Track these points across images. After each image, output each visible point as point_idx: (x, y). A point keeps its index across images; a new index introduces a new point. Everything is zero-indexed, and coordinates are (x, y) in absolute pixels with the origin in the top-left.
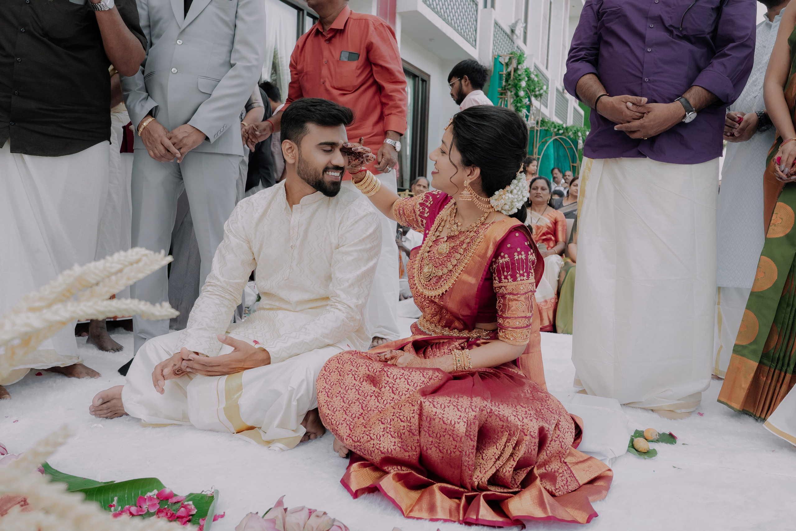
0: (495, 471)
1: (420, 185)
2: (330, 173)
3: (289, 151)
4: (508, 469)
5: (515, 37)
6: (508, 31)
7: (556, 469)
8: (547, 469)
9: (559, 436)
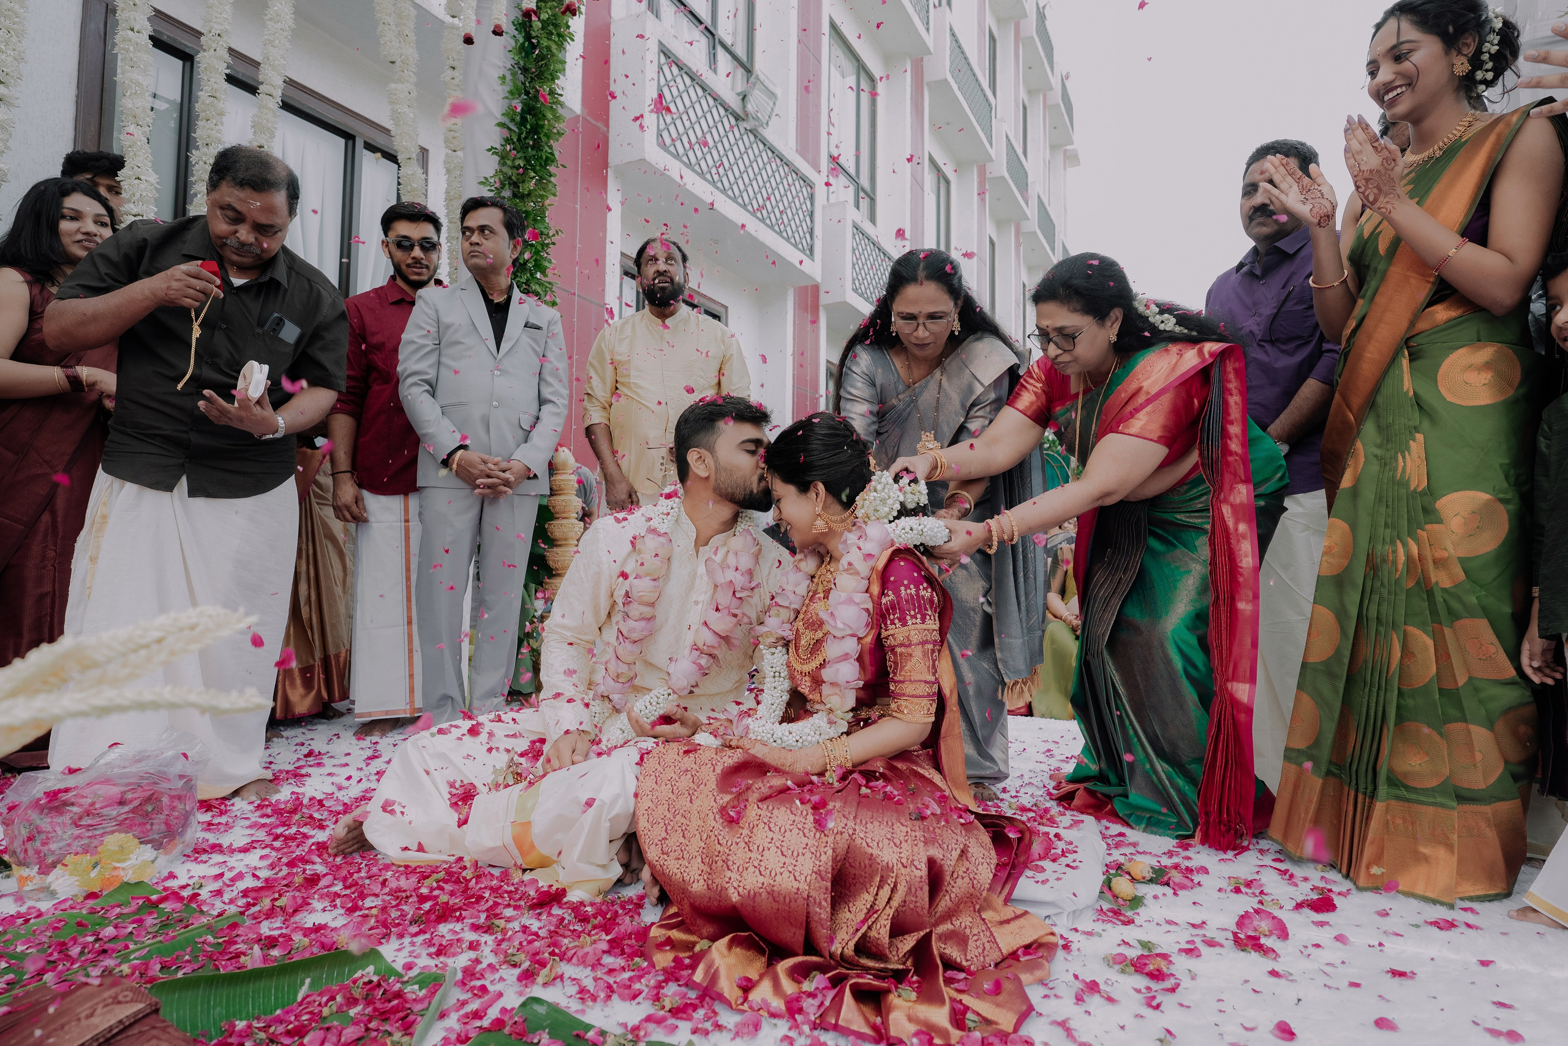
3: (699, 462)
7: (968, 923)
8: (955, 923)
9: (968, 870)
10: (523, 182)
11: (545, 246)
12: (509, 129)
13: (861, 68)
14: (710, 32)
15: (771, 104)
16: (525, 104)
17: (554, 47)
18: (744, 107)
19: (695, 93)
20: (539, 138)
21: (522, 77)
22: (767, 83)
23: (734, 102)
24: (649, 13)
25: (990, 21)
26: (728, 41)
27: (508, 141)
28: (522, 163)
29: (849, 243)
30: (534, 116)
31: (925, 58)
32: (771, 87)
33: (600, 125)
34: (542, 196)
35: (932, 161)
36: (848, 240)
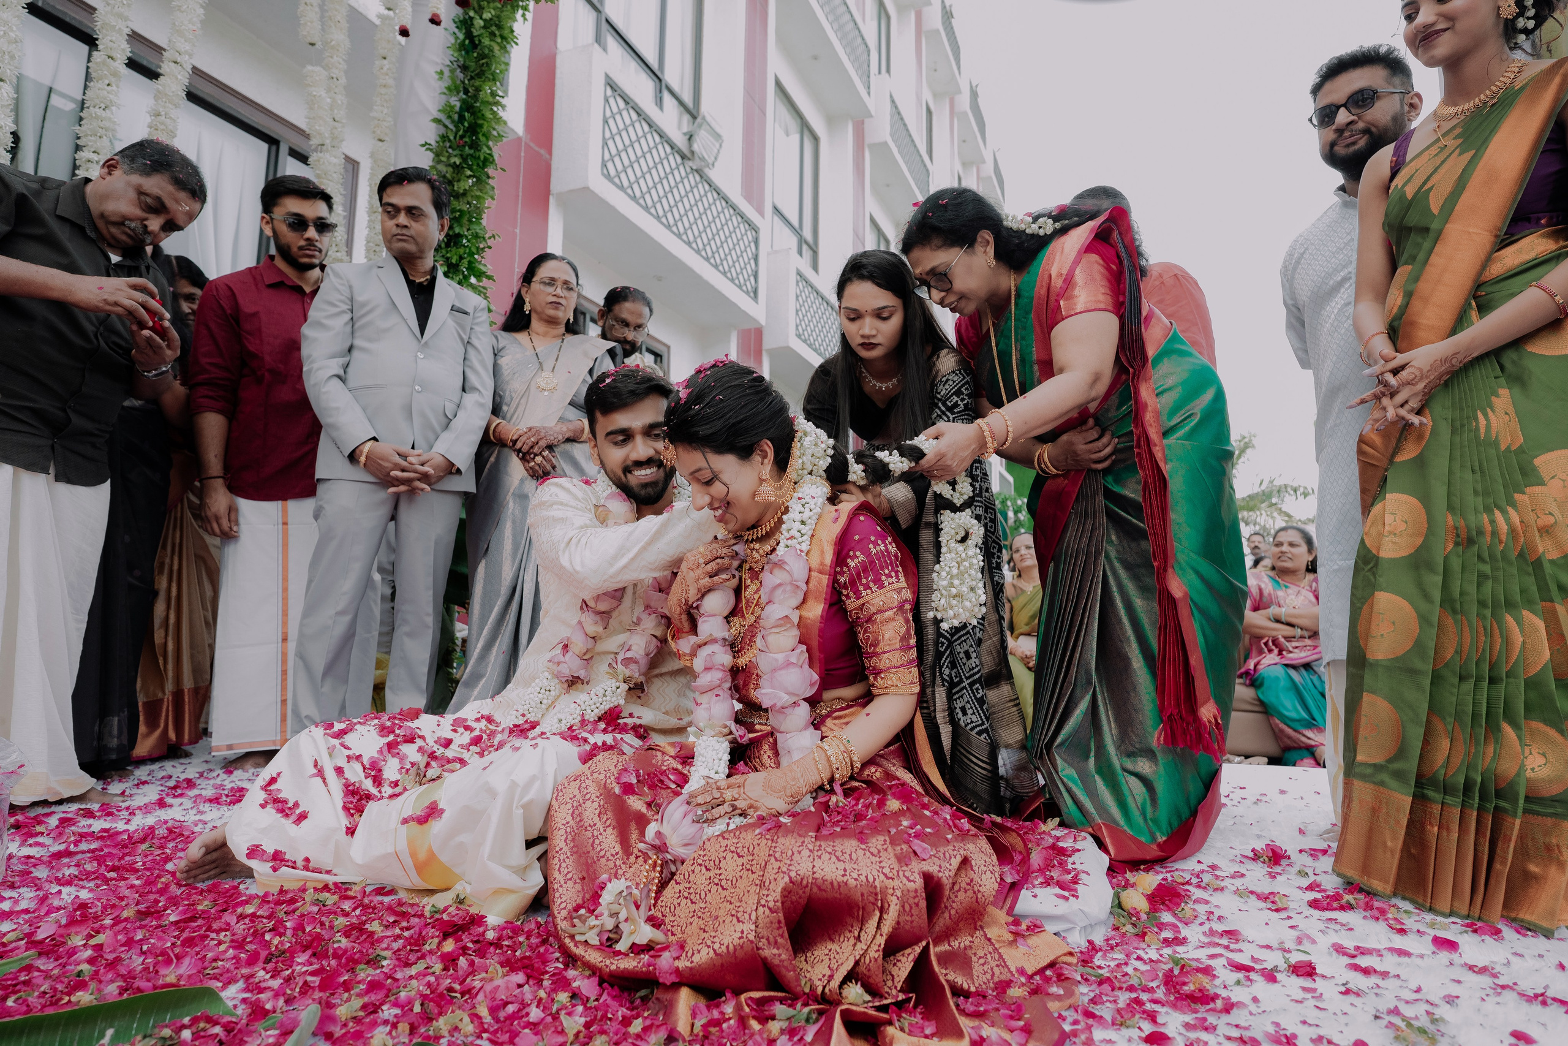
0: (852, 964)
2: (637, 472)
4: (872, 954)
7: (967, 943)
8: (952, 944)
9: (972, 880)
10: (459, 181)
11: (480, 251)
12: (446, 126)
13: (804, 126)
14: (656, 77)
15: (718, 145)
16: (463, 101)
17: (496, 48)
18: (690, 146)
19: (641, 128)
20: (478, 138)
21: (461, 76)
22: (713, 124)
23: (680, 141)
24: (596, 46)
25: (927, 96)
26: (676, 87)
27: (444, 138)
28: (458, 161)
29: (793, 289)
30: (473, 114)
31: (867, 121)
32: (718, 129)
33: (542, 152)
34: (478, 198)
35: (873, 220)
36: (792, 286)
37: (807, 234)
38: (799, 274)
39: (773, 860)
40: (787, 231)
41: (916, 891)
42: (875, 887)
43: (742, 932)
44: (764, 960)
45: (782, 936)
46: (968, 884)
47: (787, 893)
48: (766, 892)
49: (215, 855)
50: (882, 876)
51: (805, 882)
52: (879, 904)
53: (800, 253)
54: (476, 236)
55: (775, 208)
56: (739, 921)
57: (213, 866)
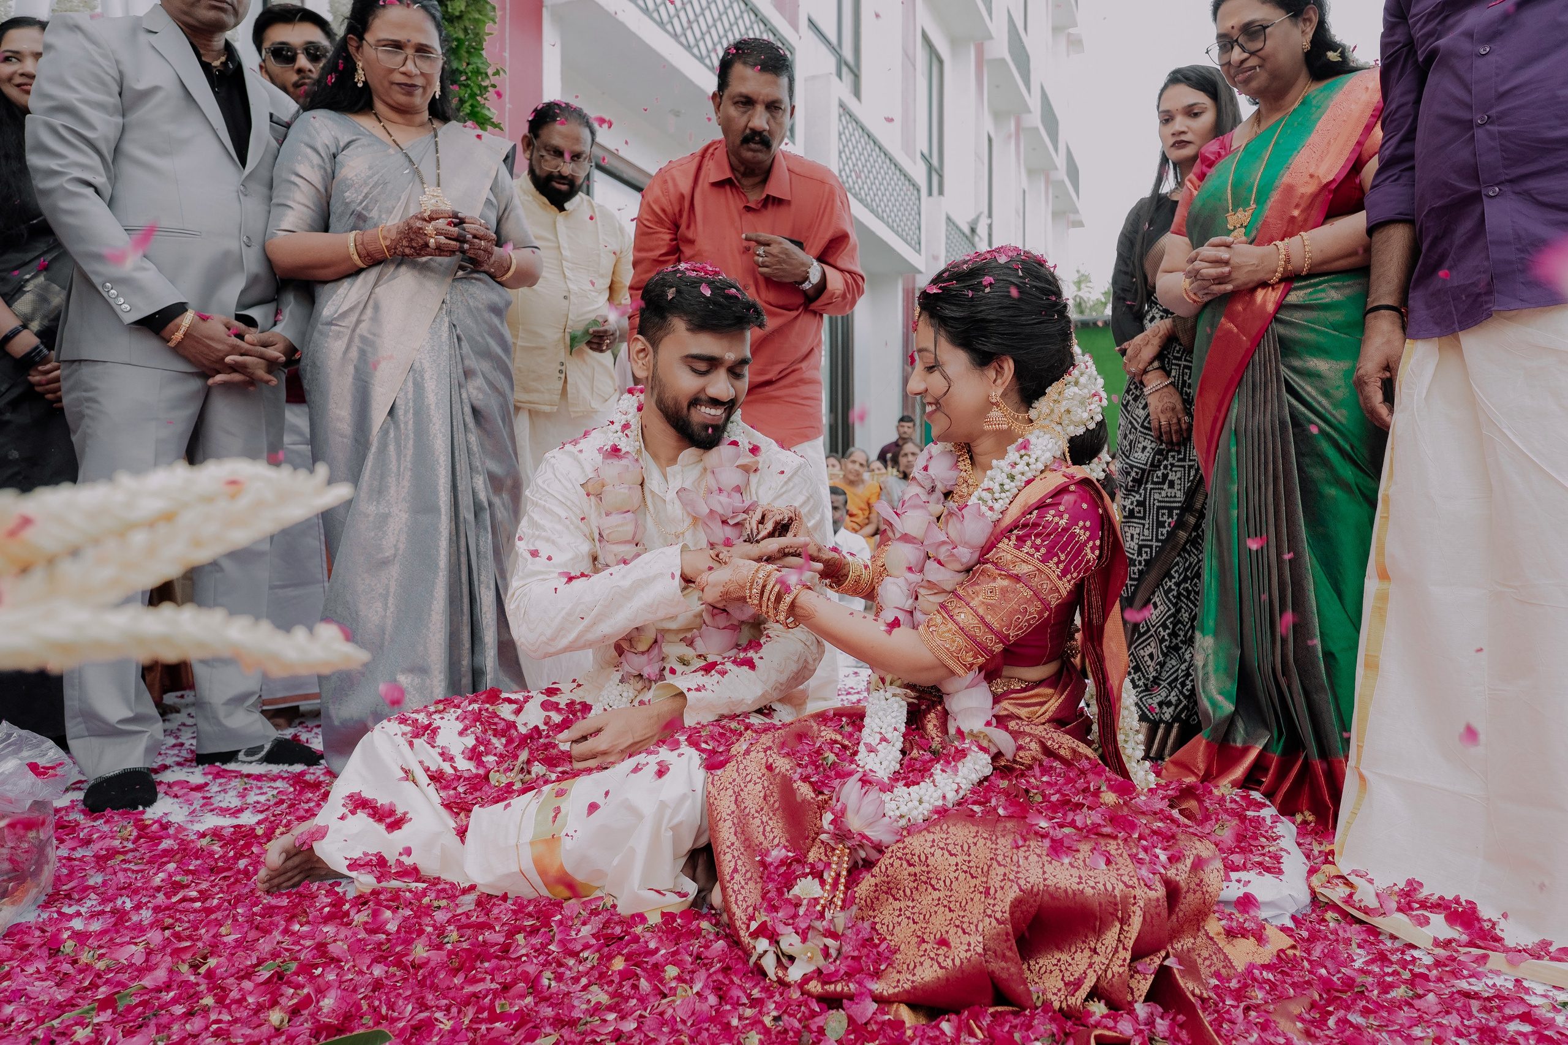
0: (1094, 980)
1: (854, 462)
2: (703, 409)
3: (642, 355)
4: (1116, 969)
5: (977, 239)
6: (967, 230)
7: (1190, 945)
8: (1176, 946)
9: (1201, 881)
29: (835, 126)
35: (924, 35)
36: (834, 122)
37: (848, 53)
38: (842, 105)
39: (995, 864)
40: (823, 49)
41: (1158, 900)
42: (1115, 896)
43: (969, 944)
44: (991, 975)
45: (1010, 949)
46: (1198, 885)
47: (1017, 904)
48: (992, 902)
49: (296, 860)
50: (1120, 884)
51: (1035, 890)
52: (1120, 914)
53: (839, 75)
54: (477, 72)
55: (810, 20)
56: (964, 933)
57: (296, 871)
